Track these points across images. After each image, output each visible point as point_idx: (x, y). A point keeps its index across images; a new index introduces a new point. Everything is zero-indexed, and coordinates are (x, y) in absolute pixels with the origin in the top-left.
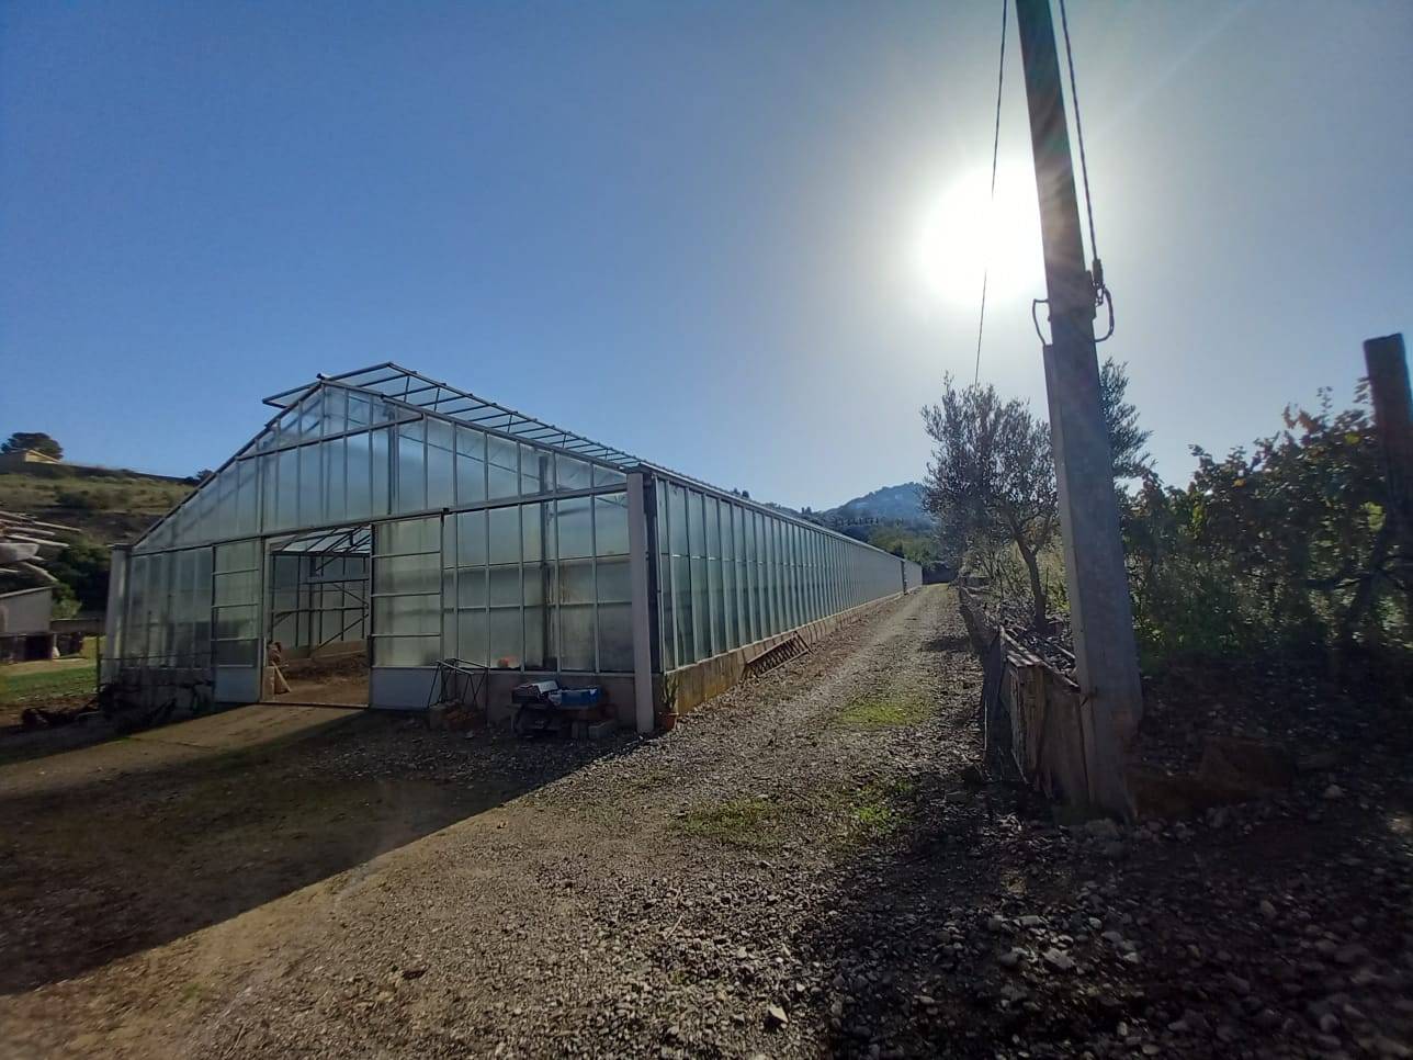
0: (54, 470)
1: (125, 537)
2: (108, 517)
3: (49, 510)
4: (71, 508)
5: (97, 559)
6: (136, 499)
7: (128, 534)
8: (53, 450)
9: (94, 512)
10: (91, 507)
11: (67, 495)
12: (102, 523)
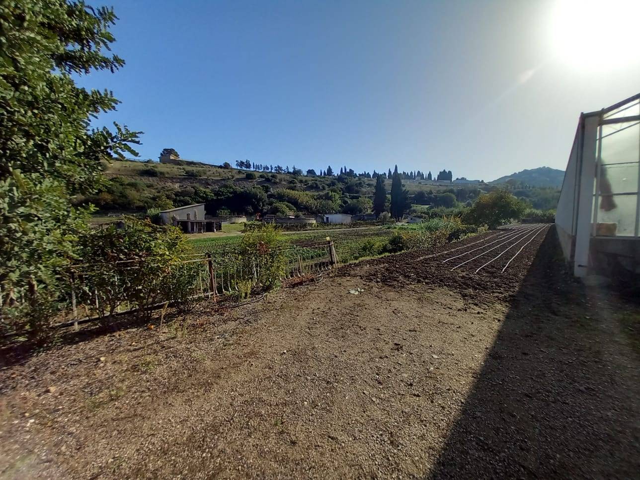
0: (180, 162)
1: (208, 188)
2: (202, 179)
3: (183, 177)
4: (191, 176)
5: (206, 195)
6: (208, 173)
7: (209, 187)
8: (177, 155)
9: (198, 178)
10: (196, 176)
11: (188, 171)
12: (200, 181)
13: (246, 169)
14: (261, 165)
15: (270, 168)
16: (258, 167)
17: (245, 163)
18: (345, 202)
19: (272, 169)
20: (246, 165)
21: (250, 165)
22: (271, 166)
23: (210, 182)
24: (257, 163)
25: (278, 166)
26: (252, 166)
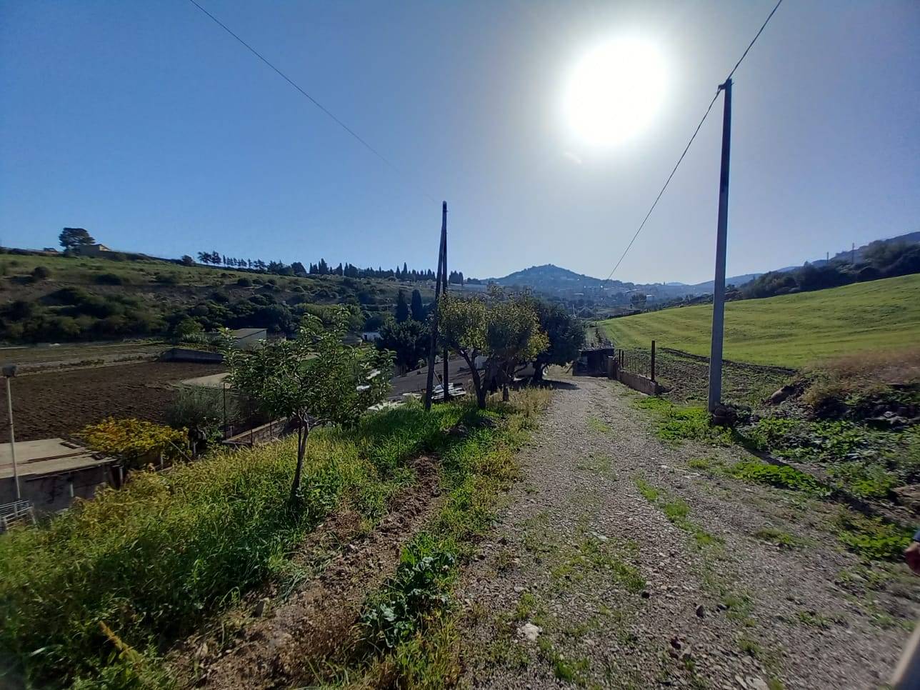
13: (213, 264)
14: (235, 260)
15: (248, 263)
16: (230, 262)
17: (213, 257)
18: (367, 316)
19: (250, 264)
20: (213, 259)
21: (219, 259)
22: (249, 261)
23: (194, 290)
24: (229, 256)
25: (259, 261)
26: (222, 261)
